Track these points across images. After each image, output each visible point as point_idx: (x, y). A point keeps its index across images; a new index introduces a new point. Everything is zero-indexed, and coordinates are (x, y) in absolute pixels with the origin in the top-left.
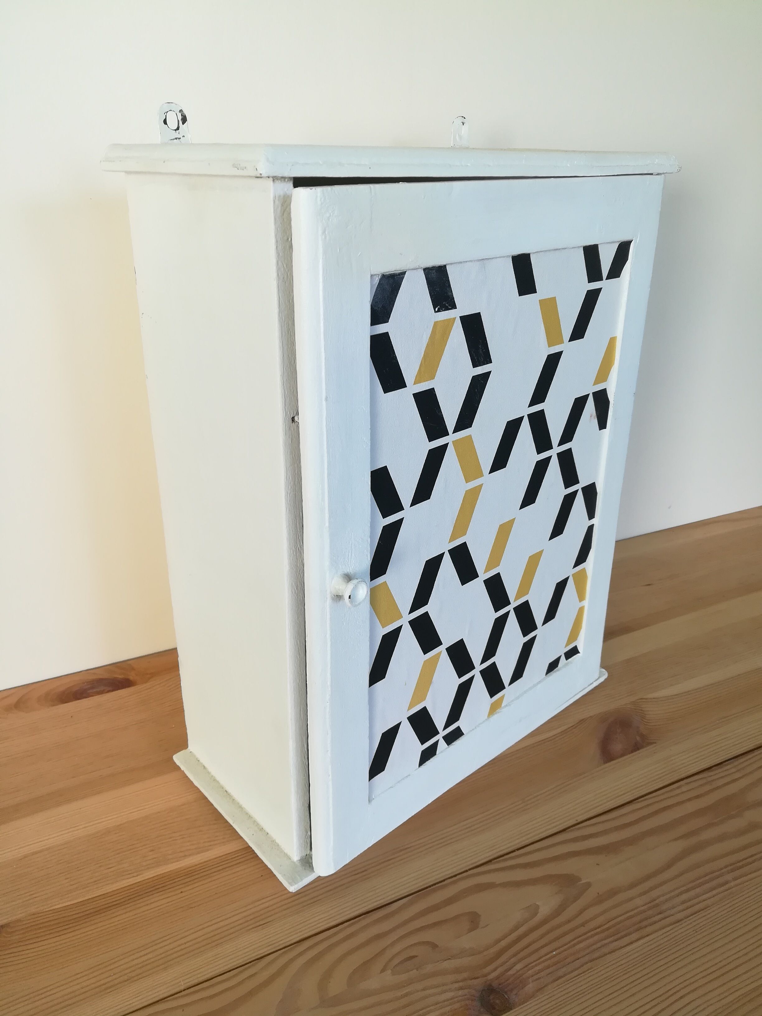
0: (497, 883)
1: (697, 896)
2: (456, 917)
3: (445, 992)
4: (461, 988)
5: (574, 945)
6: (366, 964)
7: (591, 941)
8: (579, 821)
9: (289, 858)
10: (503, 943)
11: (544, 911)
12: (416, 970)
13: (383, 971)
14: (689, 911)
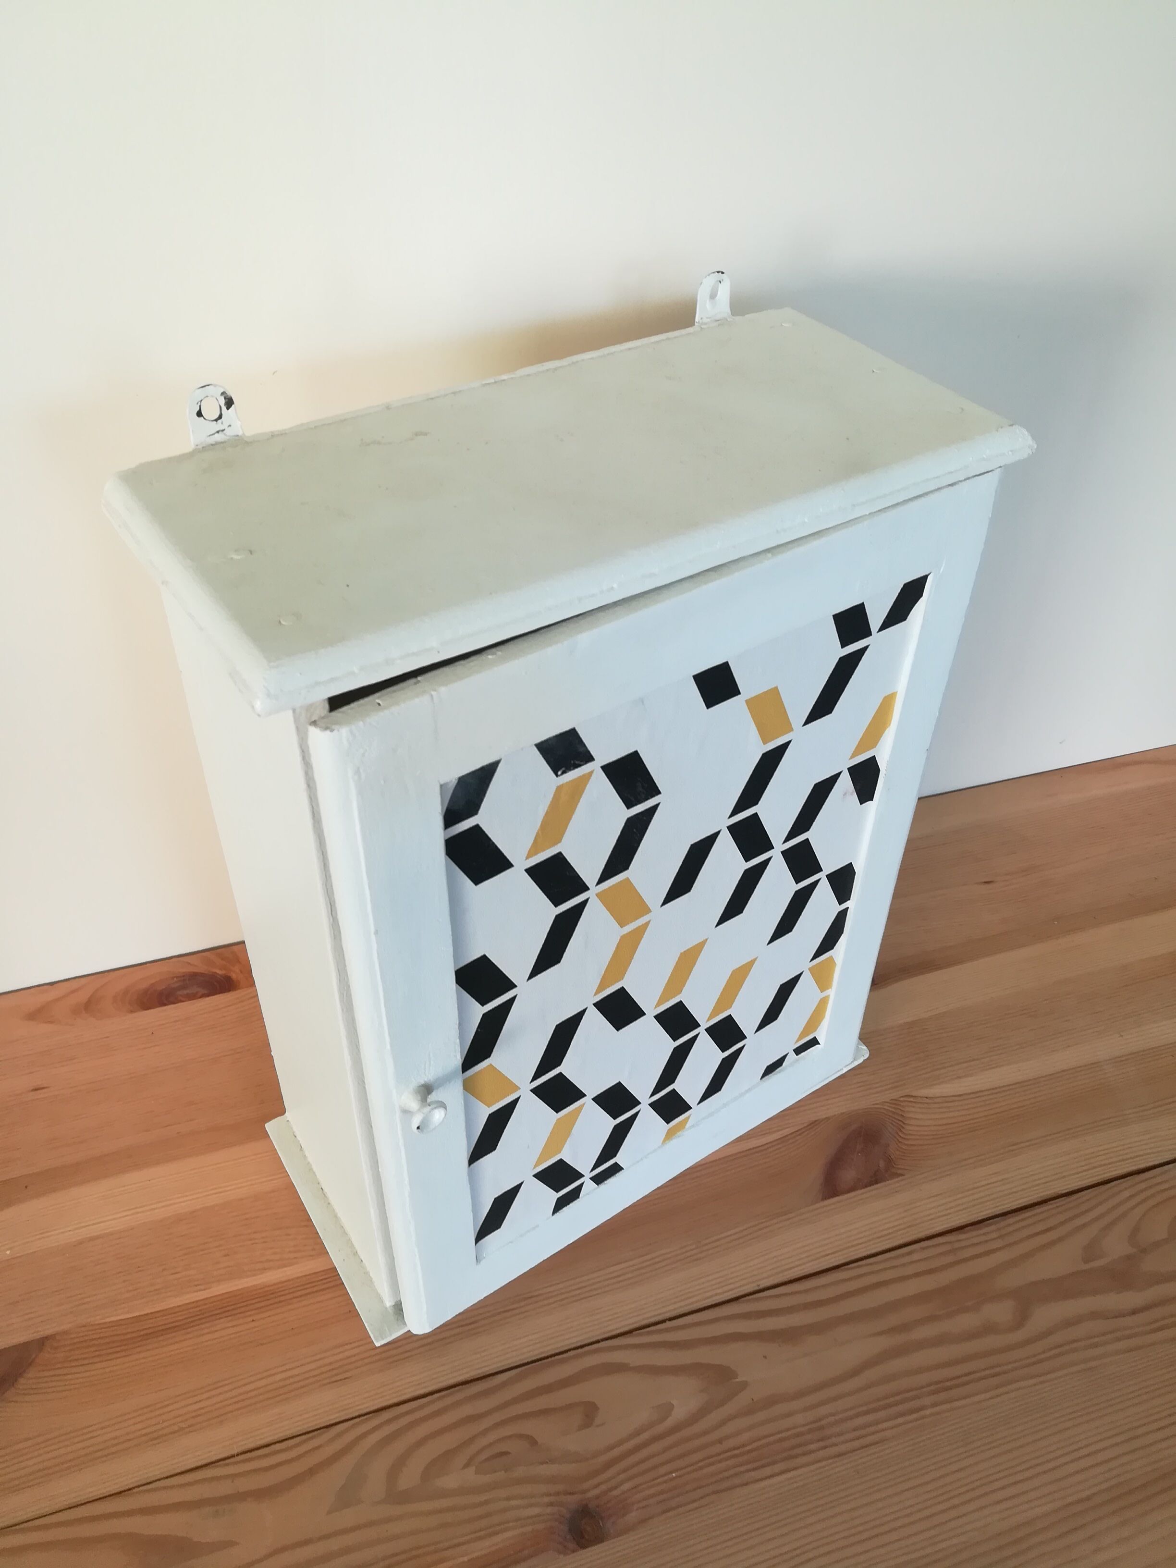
0: (631, 1366)
2: (570, 1406)
3: (531, 1505)
4: (551, 1504)
5: (701, 1468)
6: (448, 1455)
7: (723, 1465)
8: (761, 1287)
9: (381, 1301)
10: (616, 1452)
11: (679, 1413)
12: (503, 1472)
13: (467, 1465)
14: (857, 1444)
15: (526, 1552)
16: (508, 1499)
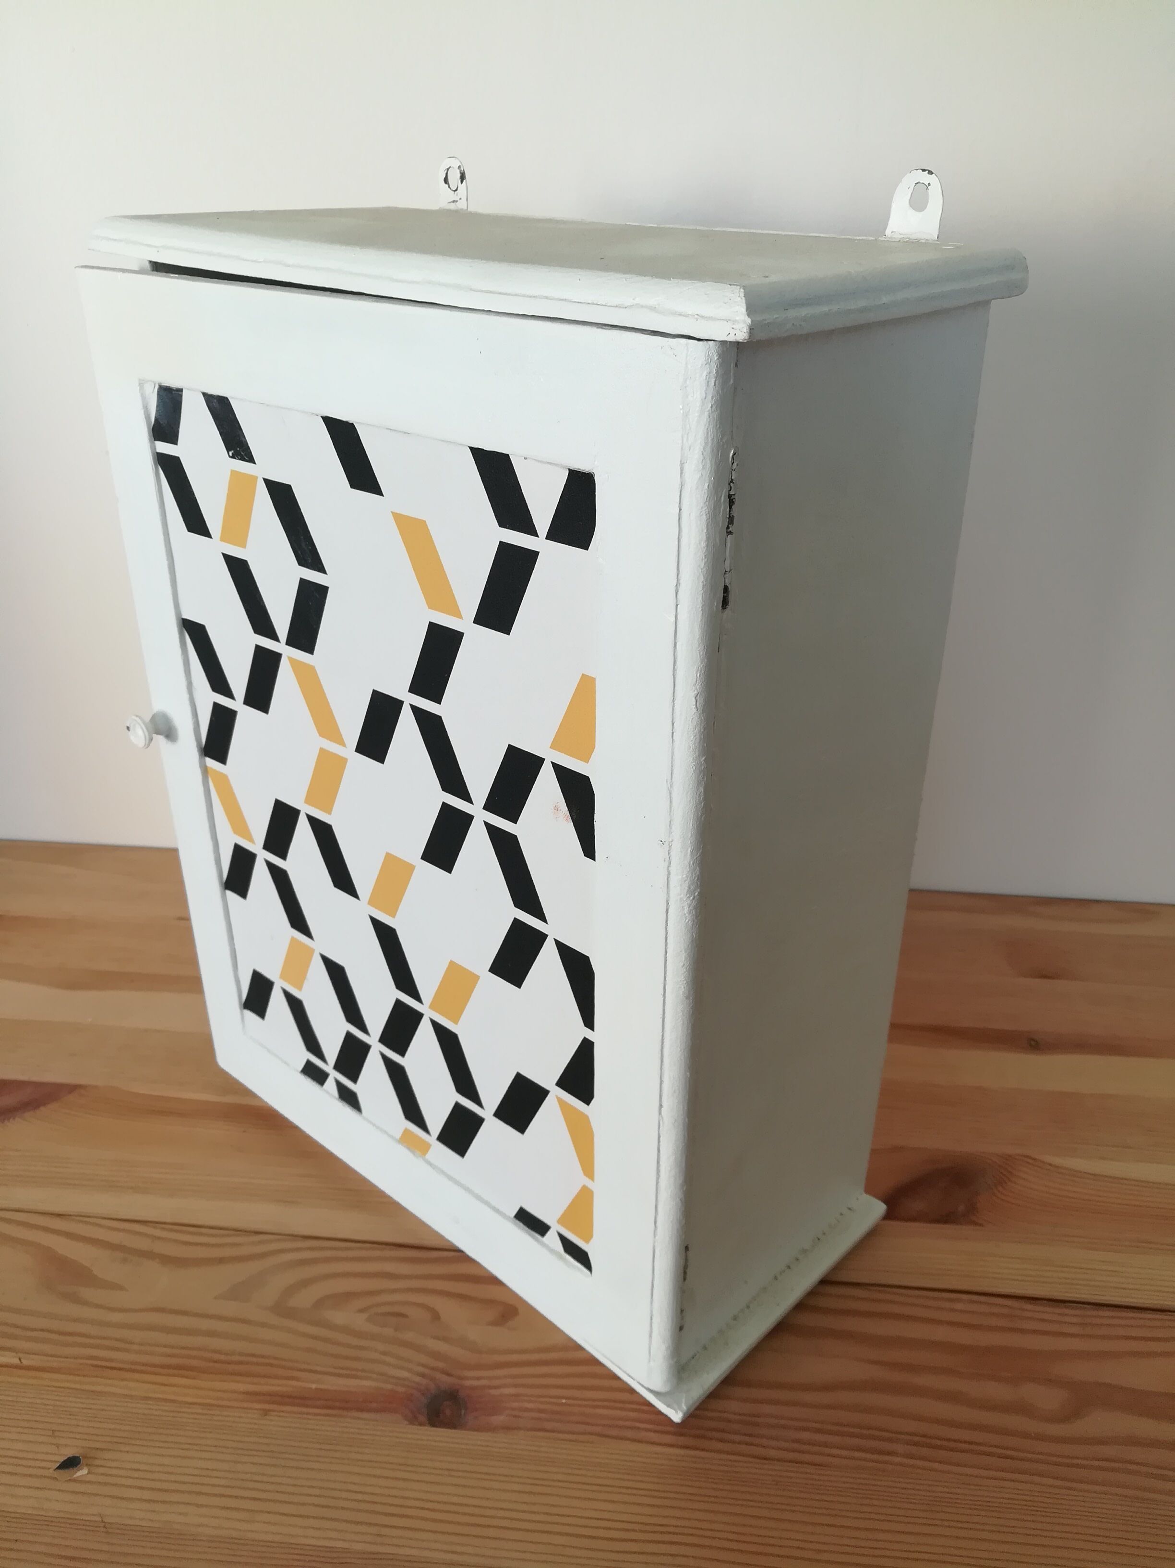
1: (825, 1445)
2: (490, 1301)
4: (423, 1375)
5: (597, 1407)
6: (349, 1296)
12: (393, 1330)
13: (361, 1311)
15: (374, 1405)
16: (384, 1353)
